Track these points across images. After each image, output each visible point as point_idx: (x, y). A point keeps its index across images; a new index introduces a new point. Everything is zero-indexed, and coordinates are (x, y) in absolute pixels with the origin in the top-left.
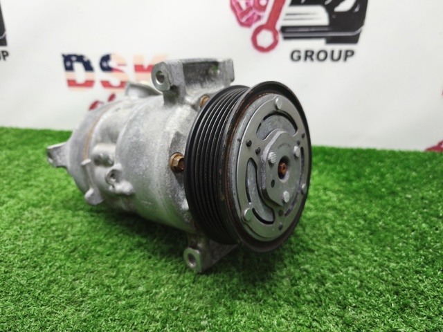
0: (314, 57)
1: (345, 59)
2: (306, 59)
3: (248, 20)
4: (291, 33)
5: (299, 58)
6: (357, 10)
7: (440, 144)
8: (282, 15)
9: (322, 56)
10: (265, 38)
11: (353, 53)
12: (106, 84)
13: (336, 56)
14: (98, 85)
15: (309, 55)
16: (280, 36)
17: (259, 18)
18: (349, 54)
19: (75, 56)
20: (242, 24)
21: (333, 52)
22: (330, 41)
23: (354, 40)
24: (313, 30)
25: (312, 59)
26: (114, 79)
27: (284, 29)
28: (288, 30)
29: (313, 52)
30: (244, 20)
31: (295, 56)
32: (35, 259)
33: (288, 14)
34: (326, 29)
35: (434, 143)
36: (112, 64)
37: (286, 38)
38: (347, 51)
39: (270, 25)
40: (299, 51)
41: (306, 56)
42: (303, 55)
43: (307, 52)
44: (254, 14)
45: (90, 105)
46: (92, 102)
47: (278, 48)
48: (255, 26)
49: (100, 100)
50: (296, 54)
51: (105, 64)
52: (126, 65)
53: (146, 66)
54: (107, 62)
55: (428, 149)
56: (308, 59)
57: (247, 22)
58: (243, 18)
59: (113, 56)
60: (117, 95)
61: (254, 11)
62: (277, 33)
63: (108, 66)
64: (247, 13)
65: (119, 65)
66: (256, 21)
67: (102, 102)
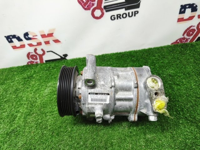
0: (121, 17)
1: (135, 16)
2: (117, 19)
3: (87, 7)
4: (109, 8)
5: (115, 18)
7: (177, 41)
8: (104, 1)
9: (124, 16)
10: (98, 13)
11: (138, 12)
12: (31, 45)
13: (131, 15)
14: (27, 46)
15: (119, 16)
16: (104, 11)
17: (93, 5)
18: (136, 13)
19: (11, 36)
20: (85, 9)
21: (129, 13)
22: (127, 9)
23: (138, 6)
24: (118, 5)
25: (120, 18)
26: (34, 42)
27: (105, 7)
28: (107, 7)
29: (120, 15)
30: (86, 7)
31: (112, 18)
32: (42, 140)
34: (125, 4)
35: (175, 41)
36: (30, 36)
37: (107, 11)
38: (135, 12)
39: (99, 7)
40: (114, 16)
42: (116, 17)
43: (117, 15)
44: (90, 3)
45: (26, 55)
46: (27, 53)
47: (104, 16)
48: (92, 9)
49: (31, 52)
50: (113, 17)
51: (27, 37)
52: (37, 36)
53: (46, 35)
54: (27, 36)
55: (172, 44)
56: (119, 18)
57: (87, 8)
58: (85, 6)
59: (29, 33)
60: (37, 48)
61: (90, 2)
62: (103, 9)
63: (28, 37)
64: (87, 4)
65: (33, 36)
66: (92, 7)
67: (32, 53)
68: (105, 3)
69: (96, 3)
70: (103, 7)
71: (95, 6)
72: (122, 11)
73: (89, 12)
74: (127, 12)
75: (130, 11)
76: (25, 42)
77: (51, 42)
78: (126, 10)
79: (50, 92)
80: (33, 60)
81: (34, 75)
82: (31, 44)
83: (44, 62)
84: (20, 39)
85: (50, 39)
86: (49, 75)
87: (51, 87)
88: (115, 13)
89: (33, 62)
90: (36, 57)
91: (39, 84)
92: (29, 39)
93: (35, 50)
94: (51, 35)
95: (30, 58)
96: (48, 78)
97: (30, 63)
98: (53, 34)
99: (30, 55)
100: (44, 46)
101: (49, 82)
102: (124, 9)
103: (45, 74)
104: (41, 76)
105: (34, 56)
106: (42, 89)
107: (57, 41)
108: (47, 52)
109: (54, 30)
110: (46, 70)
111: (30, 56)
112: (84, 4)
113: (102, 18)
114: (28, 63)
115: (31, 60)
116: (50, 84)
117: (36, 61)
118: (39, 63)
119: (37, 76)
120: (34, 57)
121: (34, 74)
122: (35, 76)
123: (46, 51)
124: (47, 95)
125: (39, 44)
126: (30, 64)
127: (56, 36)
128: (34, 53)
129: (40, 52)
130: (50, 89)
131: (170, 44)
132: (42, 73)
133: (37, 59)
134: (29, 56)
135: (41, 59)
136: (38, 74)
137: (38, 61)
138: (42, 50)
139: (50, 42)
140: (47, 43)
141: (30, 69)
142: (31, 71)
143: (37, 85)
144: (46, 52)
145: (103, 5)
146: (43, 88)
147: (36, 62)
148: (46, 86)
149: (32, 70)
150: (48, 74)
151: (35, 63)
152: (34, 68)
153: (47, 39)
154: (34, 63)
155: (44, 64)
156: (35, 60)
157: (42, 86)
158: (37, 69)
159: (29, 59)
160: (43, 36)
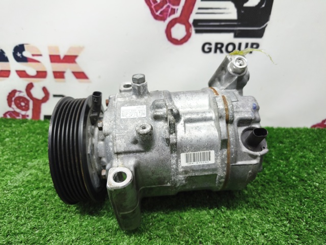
0: (224, 49)
2: (216, 52)
3: (161, 13)
4: (203, 26)
5: (210, 49)
6: (263, 6)
7: (324, 121)
8: (195, 10)
9: (230, 48)
10: (179, 31)
11: (258, 46)
12: (22, 74)
13: (243, 48)
14: (13, 75)
15: (219, 47)
16: (193, 30)
17: (173, 11)
18: (255, 46)
20: (156, 17)
21: (240, 44)
22: (238, 35)
23: (260, 34)
24: (223, 24)
25: (221, 52)
26: (31, 69)
27: (196, 22)
28: (200, 24)
29: (222, 45)
30: (158, 13)
31: (206, 48)
33: (199, 9)
34: (236, 23)
35: (319, 121)
36: (26, 54)
37: (197, 32)
38: (253, 44)
39: (183, 19)
40: (210, 44)
41: (216, 48)
42: (213, 47)
44: (168, 7)
45: (7, 94)
46: (10, 91)
47: (190, 40)
48: (169, 19)
49: (18, 89)
50: (207, 46)
51: (19, 55)
52: (41, 55)
53: (62, 57)
54: (21, 53)
55: (314, 126)
56: (218, 51)
57: (161, 16)
58: (157, 11)
59: (25, 46)
60: (35, 84)
61: (168, 4)
62: (190, 26)
63: (22, 55)
64: (162, 7)
65: (33, 55)
66: (170, 15)
67: (20, 92)
68: (197, 13)
69: (179, 9)
70: (191, 21)
71: (177, 15)
72: (227, 38)
73: (163, 25)
74: (237, 41)
75: (244, 41)
76: (13, 65)
77: (69, 75)
78: (236, 36)
79: (28, 181)
80: (18, 110)
81: (7, 139)
82: (24, 72)
83: (42, 118)
84: (4, 56)
85: (67, 68)
86: (42, 143)
87: (35, 169)
88: (214, 38)
89: (18, 114)
90: (27, 102)
91: (8, 159)
92: (24, 60)
93: (30, 87)
94: (70, 59)
95: (13, 103)
96: (37, 149)
97: (10, 115)
98: (76, 57)
99: (14, 96)
100: (50, 82)
101: (36, 158)
102: (232, 35)
103: (33, 141)
104: (21, 142)
105: (23, 101)
106: (12, 171)
107: (80, 75)
108: (55, 96)
109: (81, 49)
110: (38, 134)
111: (13, 99)
112: (155, 7)
113: (185, 45)
114: (5, 115)
115: (14, 107)
116: (35, 162)
117: (23, 113)
118: (30, 118)
119: (15, 141)
120: (23, 104)
121: (8, 137)
122: (8, 141)
123: (52, 92)
124: (16, 187)
125: (42, 74)
126: (8, 117)
127: (82, 64)
128: (24, 94)
129: (38, 93)
130: (30, 174)
131: (309, 126)
132: (27, 136)
133: (27, 109)
134: (11, 98)
135: (37, 111)
136: (17, 139)
137: (30, 113)
138: (44, 89)
139: (66, 75)
140: (59, 75)
141: (5, 126)
142: (5, 131)
143: (5, 159)
144: (51, 97)
145: (193, 17)
146: (15, 169)
147: (24, 116)
148: (24, 167)
149: (7, 129)
150: (39, 142)
151: (20, 117)
152: (13, 125)
153: (60, 67)
154: (18, 118)
155: (39, 121)
156: (23, 110)
157: (13, 164)
158: (20, 129)
159: (10, 105)
160: (54, 59)
